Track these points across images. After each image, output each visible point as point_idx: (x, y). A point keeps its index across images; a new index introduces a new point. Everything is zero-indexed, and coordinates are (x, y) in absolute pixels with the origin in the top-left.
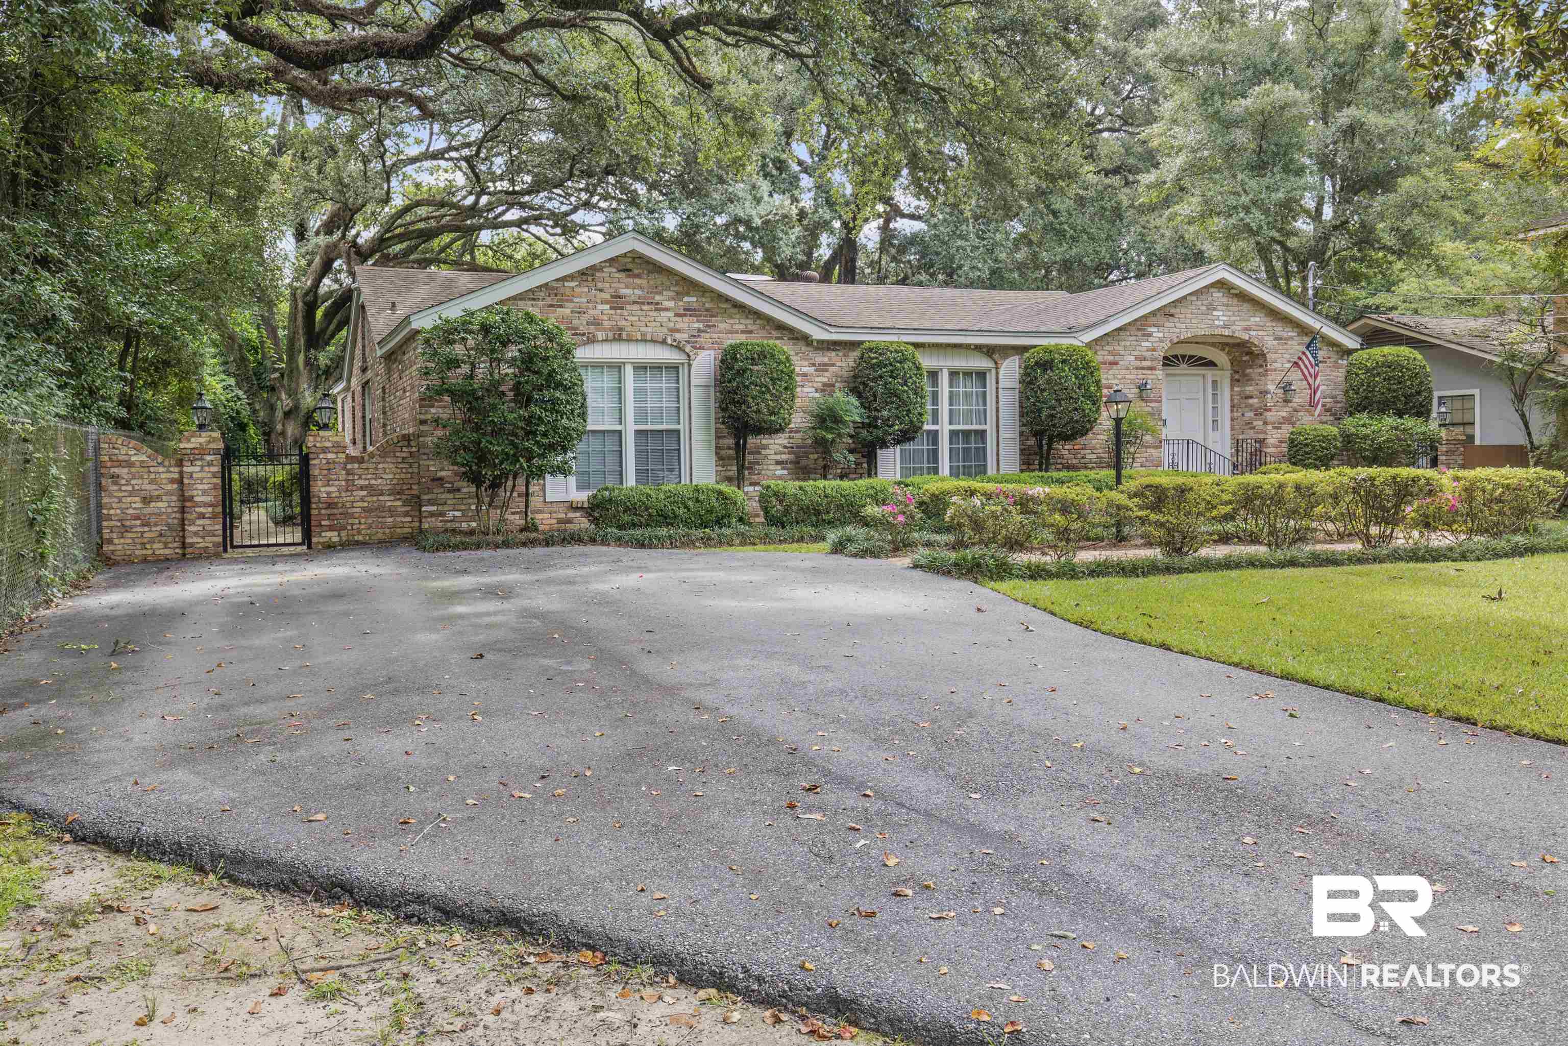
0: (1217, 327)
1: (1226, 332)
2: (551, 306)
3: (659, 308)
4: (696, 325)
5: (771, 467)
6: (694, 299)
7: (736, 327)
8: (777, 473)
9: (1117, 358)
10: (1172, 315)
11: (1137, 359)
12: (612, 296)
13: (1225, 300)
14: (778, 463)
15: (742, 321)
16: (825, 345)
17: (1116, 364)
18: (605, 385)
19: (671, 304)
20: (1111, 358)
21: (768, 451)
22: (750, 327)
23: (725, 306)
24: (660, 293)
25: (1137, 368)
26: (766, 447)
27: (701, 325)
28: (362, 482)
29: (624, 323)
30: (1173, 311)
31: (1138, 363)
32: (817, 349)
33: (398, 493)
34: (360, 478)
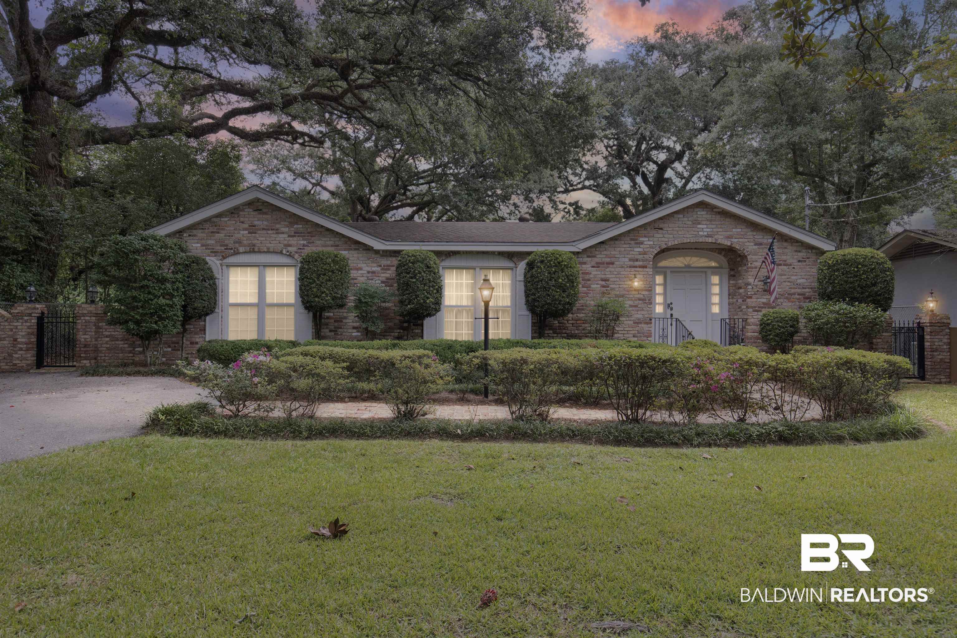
0: (702, 236)
1: (710, 240)
2: (212, 232)
3: (278, 232)
4: (302, 242)
5: (350, 331)
6: (301, 226)
7: (328, 243)
8: (354, 334)
9: (613, 260)
10: (661, 229)
11: (630, 260)
12: (250, 226)
13: (709, 216)
14: (354, 328)
15: (332, 239)
16: (388, 253)
17: (613, 264)
18: (249, 279)
19: (286, 230)
20: (608, 260)
21: (347, 321)
22: (337, 243)
23: (321, 230)
24: (279, 223)
25: (630, 267)
26: (346, 318)
27: (305, 242)
28: (107, 333)
29: (256, 241)
30: (661, 226)
31: (631, 263)
32: (382, 256)
33: (126, 340)
34: (106, 331)
